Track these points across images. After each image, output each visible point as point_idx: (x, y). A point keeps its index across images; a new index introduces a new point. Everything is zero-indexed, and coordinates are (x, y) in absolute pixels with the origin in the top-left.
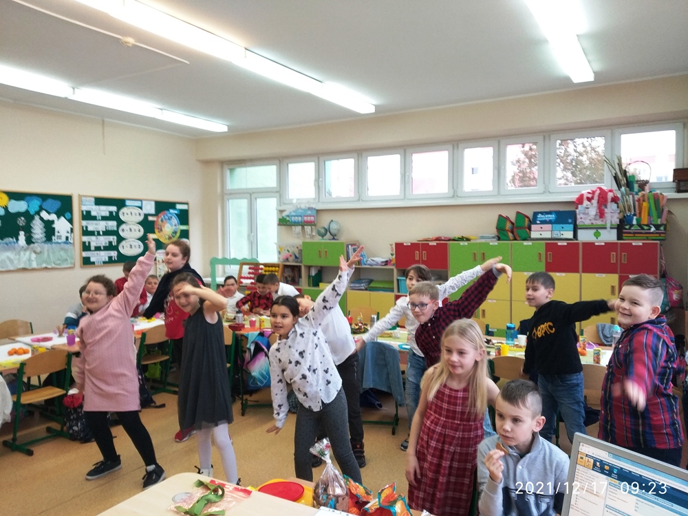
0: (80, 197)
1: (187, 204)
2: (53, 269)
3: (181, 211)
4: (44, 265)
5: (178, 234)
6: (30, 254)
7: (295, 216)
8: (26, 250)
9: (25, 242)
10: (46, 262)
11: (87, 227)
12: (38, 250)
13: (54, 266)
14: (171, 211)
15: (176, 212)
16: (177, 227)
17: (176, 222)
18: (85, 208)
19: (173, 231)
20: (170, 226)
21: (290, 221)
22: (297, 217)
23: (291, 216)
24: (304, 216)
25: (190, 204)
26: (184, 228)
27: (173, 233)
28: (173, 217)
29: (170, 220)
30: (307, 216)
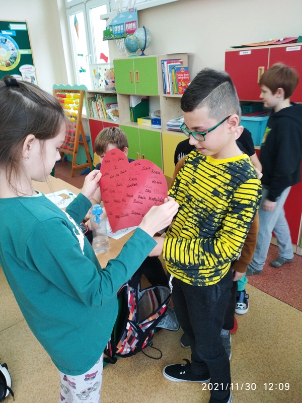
1: (25, 23)
3: (18, 32)
5: (18, 60)
7: (117, 25)
14: (4, 32)
15: (11, 34)
16: (16, 51)
17: (13, 46)
19: (10, 56)
20: (5, 50)
21: (113, 32)
22: (119, 27)
23: (115, 26)
24: (126, 23)
25: (28, 24)
26: (25, 52)
27: (11, 58)
28: (8, 40)
29: (4, 43)
30: (129, 23)
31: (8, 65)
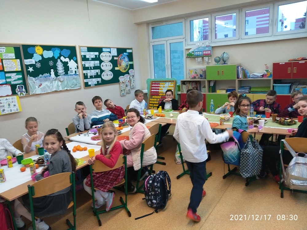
0: (80, 47)
1: (131, 49)
2: (70, 90)
3: (129, 53)
4: (66, 89)
5: (129, 67)
6: (58, 82)
7: (197, 52)
8: (55, 80)
9: (54, 75)
10: (66, 86)
11: (85, 65)
12: (62, 80)
13: (71, 88)
14: (125, 54)
15: (127, 54)
16: (128, 62)
17: (127, 60)
18: (83, 54)
19: (126, 65)
20: (124, 62)
21: (194, 55)
22: (199, 52)
23: (195, 52)
24: (204, 51)
25: (133, 49)
26: (131, 63)
27: (126, 66)
28: (126, 57)
29: (124, 59)
30: (206, 51)
31: (125, 69)
